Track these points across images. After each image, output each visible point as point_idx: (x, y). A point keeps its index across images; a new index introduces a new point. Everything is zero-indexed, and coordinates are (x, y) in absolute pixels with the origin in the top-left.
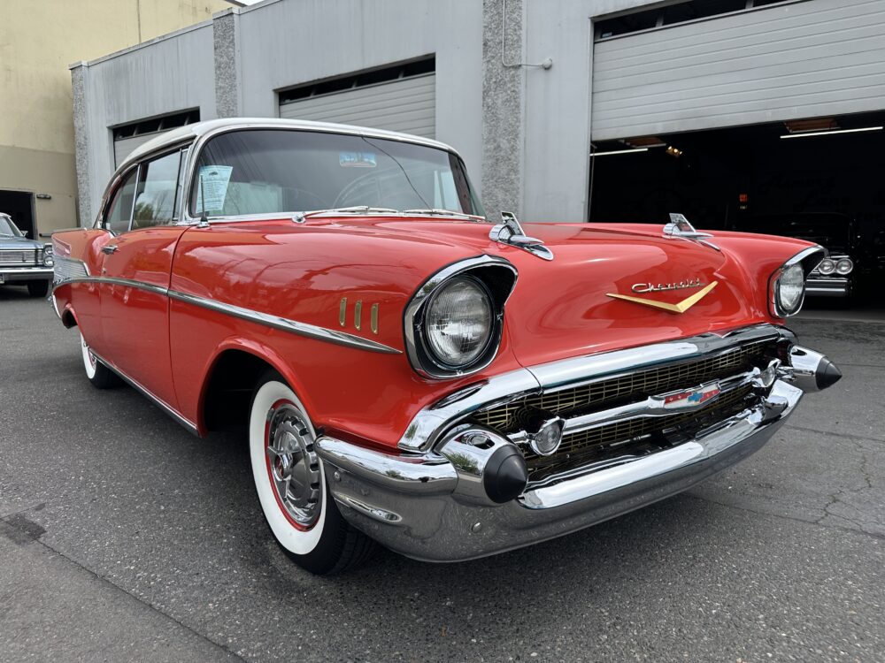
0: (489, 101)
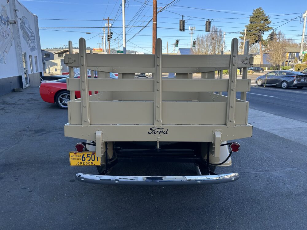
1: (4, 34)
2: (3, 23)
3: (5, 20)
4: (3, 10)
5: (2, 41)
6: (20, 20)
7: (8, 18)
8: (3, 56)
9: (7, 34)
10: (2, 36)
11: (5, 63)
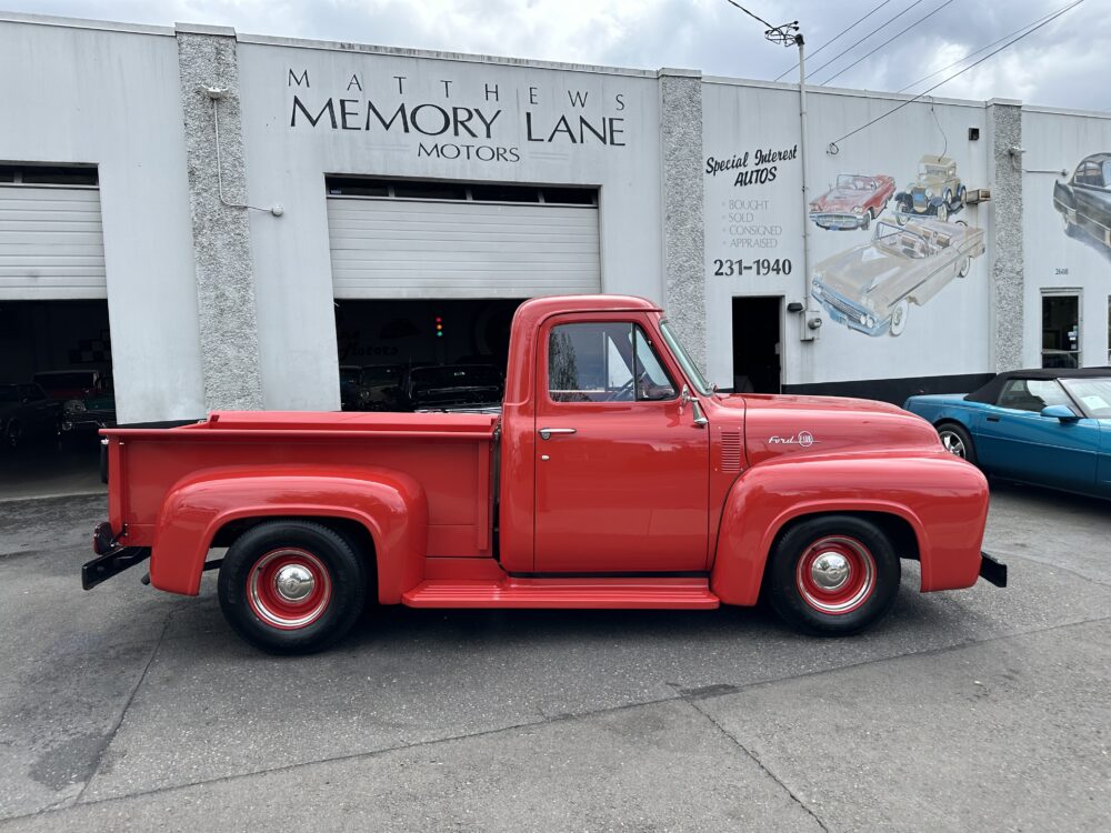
0: (204, 241)
1: (912, 245)
2: (915, 212)
3: (937, 200)
4: (928, 172)
5: (897, 269)
6: (1064, 174)
7: (960, 188)
8: (887, 314)
9: (939, 243)
10: (897, 254)
11: (892, 335)
